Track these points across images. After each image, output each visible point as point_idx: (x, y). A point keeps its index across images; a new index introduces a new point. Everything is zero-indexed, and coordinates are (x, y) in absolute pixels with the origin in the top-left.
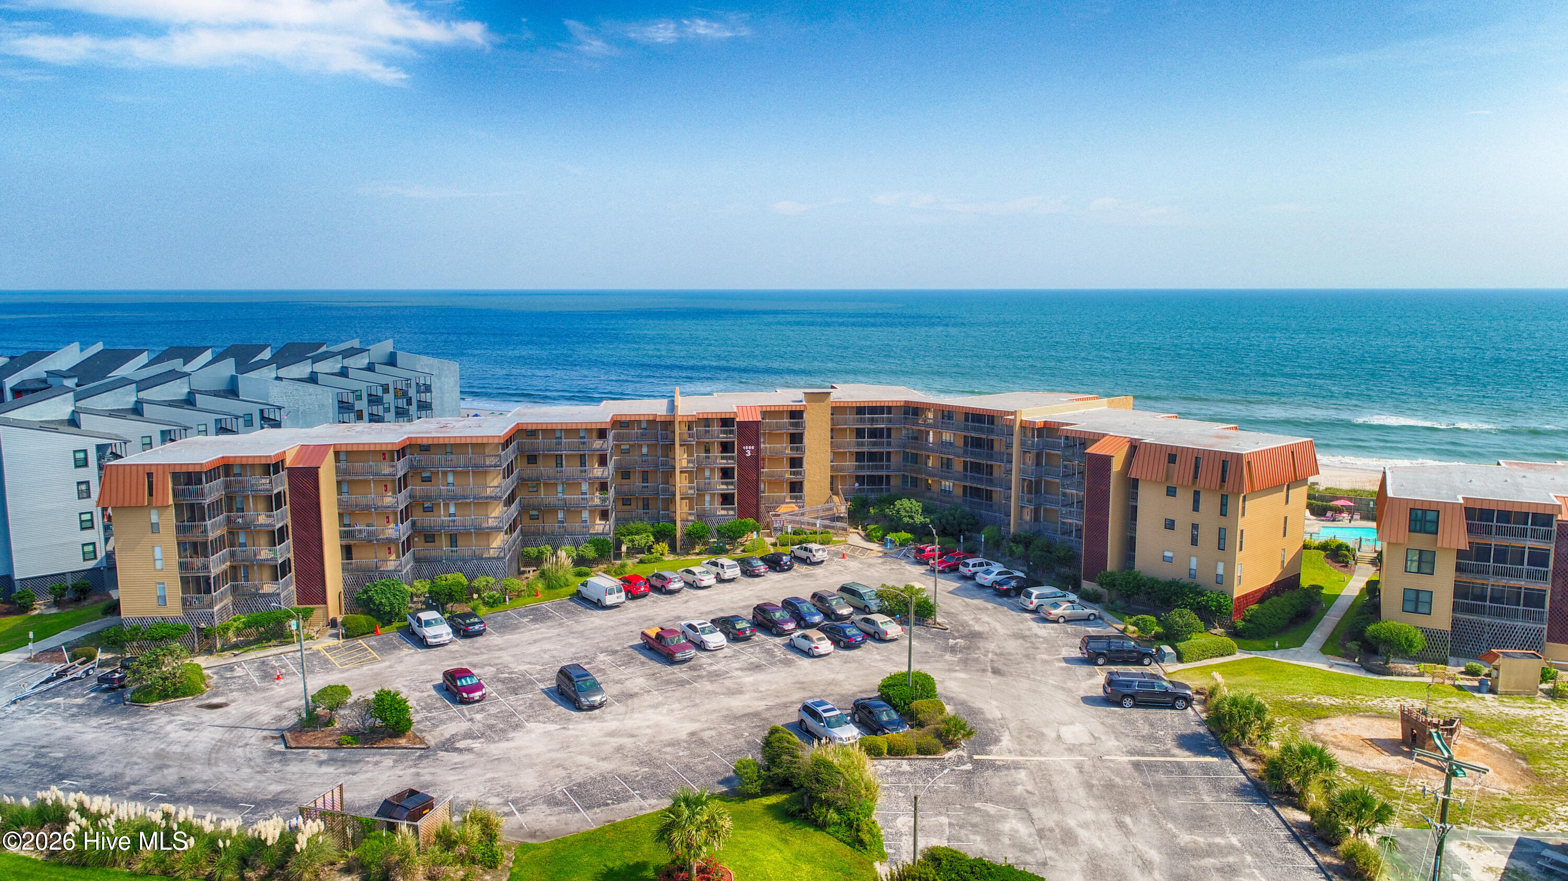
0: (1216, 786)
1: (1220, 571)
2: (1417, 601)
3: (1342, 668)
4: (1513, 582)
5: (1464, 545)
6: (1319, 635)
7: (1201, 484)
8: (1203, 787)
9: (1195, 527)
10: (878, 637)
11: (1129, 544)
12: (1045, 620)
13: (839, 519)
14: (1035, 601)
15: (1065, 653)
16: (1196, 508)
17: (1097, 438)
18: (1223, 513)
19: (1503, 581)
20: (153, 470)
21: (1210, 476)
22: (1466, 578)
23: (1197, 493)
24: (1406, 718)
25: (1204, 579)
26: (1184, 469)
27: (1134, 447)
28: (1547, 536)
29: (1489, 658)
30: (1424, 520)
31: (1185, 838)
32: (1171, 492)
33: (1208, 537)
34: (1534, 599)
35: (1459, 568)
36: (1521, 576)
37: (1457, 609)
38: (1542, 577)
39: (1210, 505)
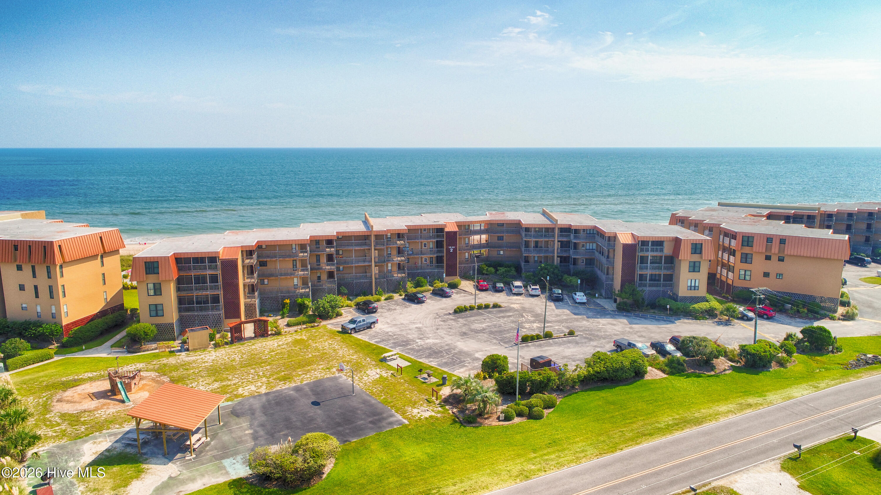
1: (54, 311)
2: (157, 310)
3: (119, 353)
4: (204, 293)
5: (177, 277)
7: (34, 260)
9: (36, 287)
16: (34, 276)
18: (49, 277)
19: (200, 293)
21: (38, 256)
22: (181, 294)
23: (33, 267)
25: (46, 318)
26: (23, 254)
28: (215, 268)
30: (152, 267)
32: (19, 268)
33: (44, 292)
34: (216, 299)
35: (178, 290)
36: (207, 289)
37: (180, 310)
38: (217, 288)
39: (41, 271)
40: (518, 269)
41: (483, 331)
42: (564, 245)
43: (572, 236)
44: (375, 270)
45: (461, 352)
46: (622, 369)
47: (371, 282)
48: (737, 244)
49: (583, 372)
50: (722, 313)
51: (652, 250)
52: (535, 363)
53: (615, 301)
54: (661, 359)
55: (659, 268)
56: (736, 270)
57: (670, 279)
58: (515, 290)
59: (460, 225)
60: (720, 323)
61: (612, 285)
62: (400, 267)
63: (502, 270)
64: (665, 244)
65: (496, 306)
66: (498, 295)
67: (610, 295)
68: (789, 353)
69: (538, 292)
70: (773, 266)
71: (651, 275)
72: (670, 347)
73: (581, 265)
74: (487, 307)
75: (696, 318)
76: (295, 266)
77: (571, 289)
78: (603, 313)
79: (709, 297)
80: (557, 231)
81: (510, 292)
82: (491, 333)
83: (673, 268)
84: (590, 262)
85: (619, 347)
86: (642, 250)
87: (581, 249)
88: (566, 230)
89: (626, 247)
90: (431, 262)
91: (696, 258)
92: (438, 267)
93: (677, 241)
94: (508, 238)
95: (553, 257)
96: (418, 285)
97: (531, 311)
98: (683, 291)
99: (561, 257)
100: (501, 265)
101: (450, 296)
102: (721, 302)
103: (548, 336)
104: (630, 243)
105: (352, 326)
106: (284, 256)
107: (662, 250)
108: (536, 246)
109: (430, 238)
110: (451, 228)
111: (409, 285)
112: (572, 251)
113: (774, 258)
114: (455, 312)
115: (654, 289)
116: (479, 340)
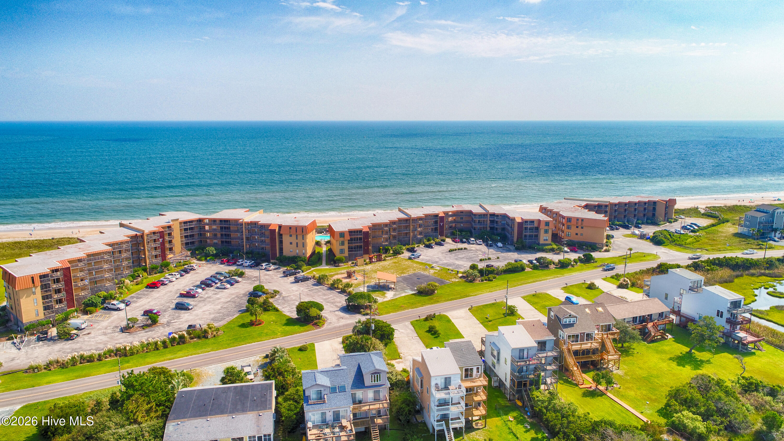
0: (324, 290)
1: (304, 251)
2: (342, 251)
3: (331, 267)
5: (349, 239)
6: (324, 262)
7: (298, 233)
8: (322, 291)
9: (297, 243)
10: (237, 282)
11: (281, 249)
12: (269, 271)
13: (188, 256)
14: (264, 267)
15: (279, 276)
16: (297, 238)
17: (270, 225)
18: (303, 239)
19: (356, 244)
20: (33, 276)
21: (299, 231)
22: (350, 245)
23: (297, 235)
24: (348, 272)
25: (300, 254)
26: (293, 230)
27: (280, 227)
28: (361, 235)
29: (356, 259)
30: (342, 235)
31: (324, 297)
32: (291, 236)
33: (300, 245)
34: (361, 247)
35: (349, 243)
36: (358, 243)
37: (349, 251)
38: (361, 242)
39: (300, 237)
40: (471, 232)
41: (463, 258)
42: (492, 222)
43: (495, 218)
44: (411, 234)
45: (458, 265)
46: (517, 267)
47: (410, 240)
48: (565, 221)
49: (505, 268)
50: (556, 250)
51: (530, 225)
52: (487, 266)
53: (514, 246)
54: (531, 265)
55: (532, 232)
56: (565, 232)
57: (537, 236)
58: (472, 242)
59: (444, 213)
60: (555, 254)
61: (513, 239)
62: (421, 233)
63: (464, 233)
64: (535, 222)
65: (465, 249)
66: (464, 244)
67: (512, 243)
68: (576, 263)
69: (482, 243)
70: (579, 231)
71: (529, 235)
72: (535, 262)
73: (499, 231)
74: (462, 249)
75: (547, 252)
76: (382, 233)
77: (495, 241)
78: (509, 251)
79: (552, 243)
80: (489, 215)
81: (469, 243)
82: (467, 258)
83: (538, 232)
84: (503, 229)
85: (516, 261)
86: (525, 225)
87: (500, 224)
88: (493, 215)
89: (519, 223)
90: (432, 230)
91: (547, 228)
92: (436, 232)
93: (539, 221)
94: (465, 219)
95: (487, 227)
96: (429, 240)
97: (480, 250)
98: (542, 242)
99: (490, 227)
100: (463, 231)
101: (443, 245)
102: (557, 245)
103: (489, 259)
104: (520, 221)
105: (413, 257)
106: (379, 229)
107: (533, 225)
108: (479, 222)
109: (432, 219)
110: (441, 215)
111: (425, 240)
112: (495, 225)
113: (580, 227)
114: (449, 251)
115: (530, 240)
116: (463, 261)
